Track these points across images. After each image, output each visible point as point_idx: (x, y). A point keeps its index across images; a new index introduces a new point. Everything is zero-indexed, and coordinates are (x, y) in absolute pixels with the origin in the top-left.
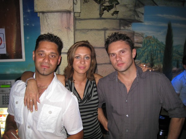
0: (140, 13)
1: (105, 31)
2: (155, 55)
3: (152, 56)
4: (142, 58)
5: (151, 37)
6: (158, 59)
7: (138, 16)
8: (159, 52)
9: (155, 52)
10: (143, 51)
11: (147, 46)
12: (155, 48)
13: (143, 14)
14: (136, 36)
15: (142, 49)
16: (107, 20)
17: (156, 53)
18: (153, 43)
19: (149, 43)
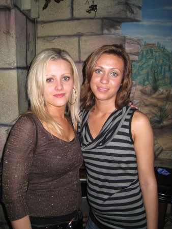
0: (136, 6)
1: (79, 37)
2: (161, 72)
3: (154, 75)
4: (139, 77)
5: (153, 44)
6: (166, 80)
7: (132, 12)
8: (167, 68)
9: (160, 68)
10: (140, 67)
11: (147, 59)
12: (161, 61)
13: (140, 8)
14: (128, 43)
15: (138, 64)
16: (83, 21)
17: (163, 70)
18: (157, 54)
19: (151, 55)
